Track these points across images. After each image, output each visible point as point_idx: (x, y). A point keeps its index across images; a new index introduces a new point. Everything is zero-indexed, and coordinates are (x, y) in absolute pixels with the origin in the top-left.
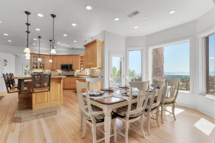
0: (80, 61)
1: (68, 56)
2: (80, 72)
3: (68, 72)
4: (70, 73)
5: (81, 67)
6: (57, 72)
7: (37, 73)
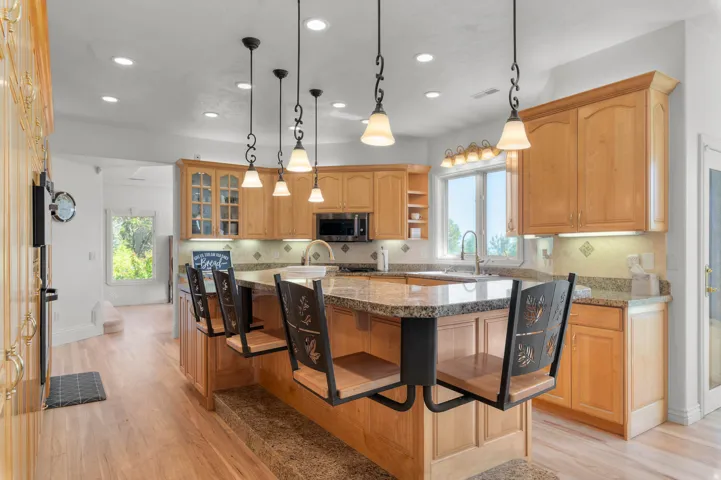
1: (347, 175)
2: (406, 249)
3: (345, 249)
5: (411, 226)
6: (288, 249)
7: (208, 255)
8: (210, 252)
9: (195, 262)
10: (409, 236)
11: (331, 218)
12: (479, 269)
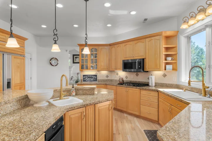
0: (163, 49)
2: (165, 75)
3: (137, 75)
4: (140, 78)
5: (167, 64)
6: (117, 74)
7: (89, 76)
8: (89, 75)
9: (83, 78)
10: (165, 69)
11: (130, 61)
12: (205, 92)
